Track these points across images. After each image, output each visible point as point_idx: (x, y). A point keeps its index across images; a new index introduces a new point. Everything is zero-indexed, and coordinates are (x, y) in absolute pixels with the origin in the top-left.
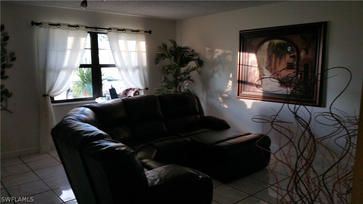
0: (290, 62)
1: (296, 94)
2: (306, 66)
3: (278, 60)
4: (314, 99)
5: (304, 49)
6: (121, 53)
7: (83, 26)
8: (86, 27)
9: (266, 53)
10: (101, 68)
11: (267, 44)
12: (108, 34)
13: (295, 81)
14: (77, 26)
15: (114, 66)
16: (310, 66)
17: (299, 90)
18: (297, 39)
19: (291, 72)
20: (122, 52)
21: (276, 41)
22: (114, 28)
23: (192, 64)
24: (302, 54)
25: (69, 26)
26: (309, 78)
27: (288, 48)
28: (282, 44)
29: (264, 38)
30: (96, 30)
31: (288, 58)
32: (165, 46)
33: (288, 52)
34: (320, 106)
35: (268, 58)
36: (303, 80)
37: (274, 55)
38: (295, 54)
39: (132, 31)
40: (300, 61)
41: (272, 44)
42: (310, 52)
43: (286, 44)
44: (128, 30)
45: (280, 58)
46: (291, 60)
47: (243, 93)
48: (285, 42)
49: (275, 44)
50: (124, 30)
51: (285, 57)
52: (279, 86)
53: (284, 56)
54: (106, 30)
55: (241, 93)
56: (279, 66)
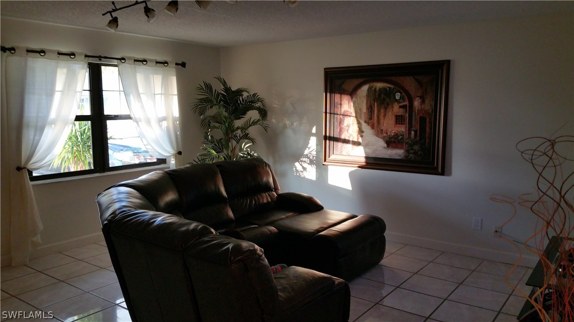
0: (400, 114)
1: (409, 157)
2: (422, 120)
3: (382, 111)
4: (435, 165)
5: (418, 97)
6: (140, 97)
7: (80, 54)
8: (86, 56)
9: (365, 101)
10: (106, 122)
11: (365, 88)
12: (120, 66)
13: (407, 141)
14: (73, 54)
15: (128, 117)
16: (428, 120)
17: (413, 153)
18: (409, 83)
19: (402, 129)
20: (141, 95)
21: (379, 85)
22: (130, 58)
23: (253, 115)
24: (417, 103)
25: (60, 54)
26: (427, 136)
27: (396, 94)
28: (388, 89)
29: (361, 80)
30: (100, 60)
31: (396, 109)
32: (209, 87)
33: (396, 100)
34: (442, 174)
35: (367, 108)
36: (418, 138)
37: (376, 104)
38: (407, 103)
39: (157, 62)
40: (414, 114)
41: (373, 88)
42: (427, 101)
43: (394, 88)
44: (151, 61)
45: (386, 109)
46: (401, 112)
47: (333, 157)
48: (392, 87)
49: (378, 89)
50: (145, 61)
51: (393, 107)
52: (384, 148)
53: (390, 106)
54: (116, 60)
55: (329, 157)
56: (384, 119)
